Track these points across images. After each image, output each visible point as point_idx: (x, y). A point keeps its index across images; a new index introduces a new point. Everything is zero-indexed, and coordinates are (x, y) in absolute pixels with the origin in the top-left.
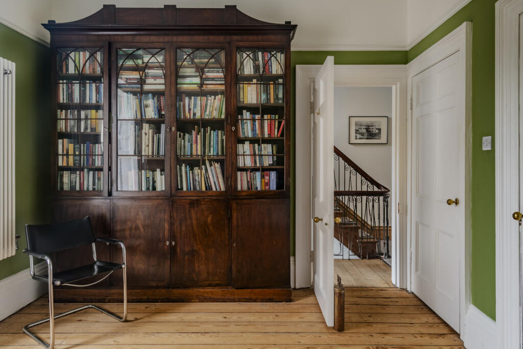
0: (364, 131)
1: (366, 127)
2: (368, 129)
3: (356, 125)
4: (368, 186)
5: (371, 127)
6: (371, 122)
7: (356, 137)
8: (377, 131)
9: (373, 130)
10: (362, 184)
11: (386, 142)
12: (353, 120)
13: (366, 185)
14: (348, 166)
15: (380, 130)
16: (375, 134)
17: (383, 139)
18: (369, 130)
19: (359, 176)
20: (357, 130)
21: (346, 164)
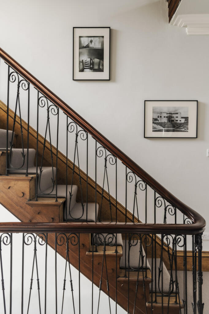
0: (165, 120)
1: (166, 115)
2: (170, 118)
3: (154, 112)
4: (165, 209)
5: (175, 116)
6: (175, 107)
7: (154, 128)
8: (183, 121)
9: (177, 119)
10: (155, 204)
11: (196, 137)
12: (150, 105)
13: (163, 207)
14: (132, 174)
15: (186, 119)
16: (181, 124)
17: (191, 131)
18: (173, 119)
19: (151, 191)
20: (156, 120)
21: (129, 170)
